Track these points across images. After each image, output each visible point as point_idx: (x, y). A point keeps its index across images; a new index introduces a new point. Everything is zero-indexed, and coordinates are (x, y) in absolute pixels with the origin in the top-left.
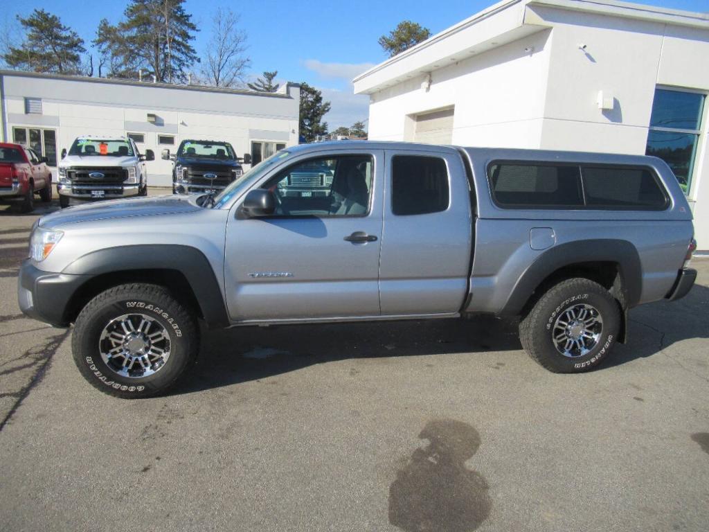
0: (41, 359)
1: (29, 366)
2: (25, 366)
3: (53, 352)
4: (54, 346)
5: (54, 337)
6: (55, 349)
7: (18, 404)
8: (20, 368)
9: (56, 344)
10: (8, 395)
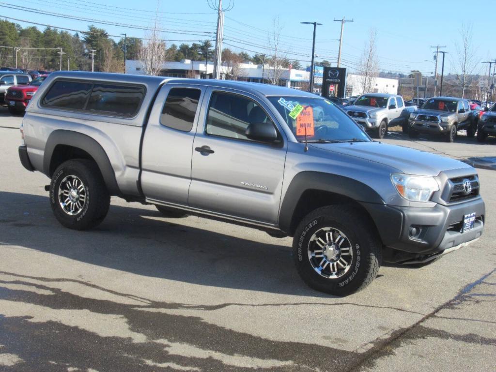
0: (466, 297)
1: (475, 295)
2: (478, 295)
3: (456, 298)
4: (455, 302)
5: (453, 308)
6: (454, 300)
7: (483, 278)
8: (483, 295)
9: (452, 302)
10: (489, 284)
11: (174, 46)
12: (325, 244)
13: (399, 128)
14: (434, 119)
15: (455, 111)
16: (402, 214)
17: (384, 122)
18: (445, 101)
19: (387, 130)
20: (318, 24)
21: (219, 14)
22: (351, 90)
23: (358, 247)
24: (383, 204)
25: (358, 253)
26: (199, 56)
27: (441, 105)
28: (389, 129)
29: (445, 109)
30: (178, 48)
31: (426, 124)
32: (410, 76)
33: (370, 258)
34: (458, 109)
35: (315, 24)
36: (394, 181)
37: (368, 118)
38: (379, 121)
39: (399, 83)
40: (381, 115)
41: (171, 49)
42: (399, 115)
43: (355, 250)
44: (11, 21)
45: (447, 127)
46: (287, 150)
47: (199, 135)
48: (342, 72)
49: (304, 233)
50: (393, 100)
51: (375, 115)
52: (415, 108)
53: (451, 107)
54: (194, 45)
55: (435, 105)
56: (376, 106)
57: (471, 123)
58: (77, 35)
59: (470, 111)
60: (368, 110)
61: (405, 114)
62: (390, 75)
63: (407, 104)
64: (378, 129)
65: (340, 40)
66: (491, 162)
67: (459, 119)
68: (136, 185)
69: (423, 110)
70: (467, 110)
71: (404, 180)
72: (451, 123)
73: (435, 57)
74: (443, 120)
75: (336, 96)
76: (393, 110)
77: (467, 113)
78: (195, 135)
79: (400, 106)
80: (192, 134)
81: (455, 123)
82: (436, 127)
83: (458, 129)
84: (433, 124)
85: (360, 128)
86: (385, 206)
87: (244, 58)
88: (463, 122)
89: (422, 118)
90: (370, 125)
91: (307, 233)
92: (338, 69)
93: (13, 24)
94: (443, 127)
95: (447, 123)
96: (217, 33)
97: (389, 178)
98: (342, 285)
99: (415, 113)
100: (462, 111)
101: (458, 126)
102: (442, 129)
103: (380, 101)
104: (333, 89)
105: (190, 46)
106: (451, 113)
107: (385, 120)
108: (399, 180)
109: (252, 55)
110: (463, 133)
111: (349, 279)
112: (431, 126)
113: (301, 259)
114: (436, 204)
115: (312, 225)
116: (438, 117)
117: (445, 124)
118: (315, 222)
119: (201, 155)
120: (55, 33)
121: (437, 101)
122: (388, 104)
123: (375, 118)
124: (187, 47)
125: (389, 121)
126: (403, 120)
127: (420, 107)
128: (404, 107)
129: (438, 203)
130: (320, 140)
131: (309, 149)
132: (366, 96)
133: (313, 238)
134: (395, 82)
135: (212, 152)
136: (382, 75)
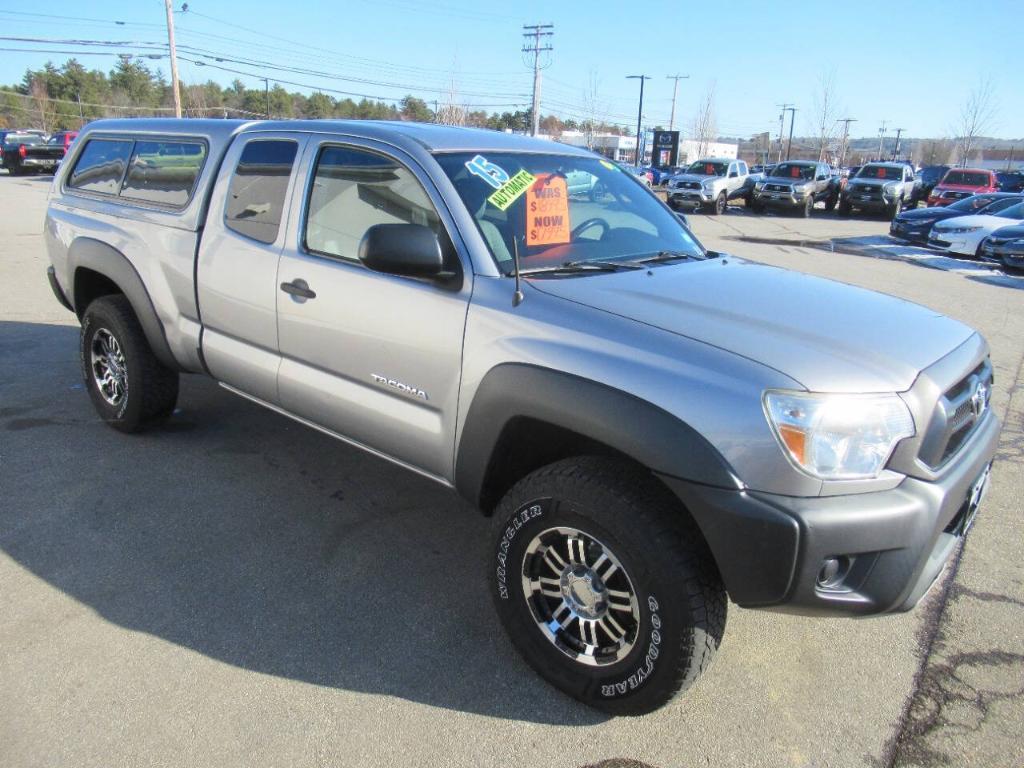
0: (944, 672)
1: (962, 658)
3: (919, 684)
11: (496, 115)
12: (566, 565)
13: (742, 201)
14: (786, 189)
15: (813, 178)
16: (796, 525)
17: (723, 195)
18: (800, 166)
19: (726, 204)
20: (647, 78)
21: (535, 72)
22: (686, 156)
23: (654, 606)
24: (735, 488)
25: (656, 622)
26: (523, 125)
27: (795, 171)
28: (729, 203)
29: (800, 176)
30: (500, 117)
31: (776, 196)
32: (752, 140)
33: (690, 642)
34: (817, 175)
35: (642, 78)
36: (774, 413)
37: (703, 190)
38: (716, 194)
39: (739, 148)
40: (718, 186)
41: (493, 118)
42: (741, 186)
43: (646, 612)
44: (324, 93)
45: (802, 198)
46: (470, 299)
47: (289, 253)
48: (674, 137)
49: (511, 532)
50: (734, 166)
51: (712, 186)
52: (762, 175)
53: (807, 173)
54: (518, 113)
55: (788, 171)
56: (713, 174)
57: (831, 193)
58: (394, 106)
59: (831, 178)
60: (703, 179)
61: (749, 184)
62: (728, 141)
63: (751, 172)
64: (715, 203)
65: (674, 100)
66: (861, 245)
67: (817, 188)
68: (196, 355)
69: (771, 178)
70: (828, 176)
71: (809, 413)
72: (808, 194)
73: (781, 117)
74: (797, 190)
75: (668, 163)
76: (734, 179)
77: (827, 180)
78: (282, 252)
79: (743, 173)
80: (275, 251)
81: (813, 194)
82: (788, 199)
83: (816, 200)
84: (784, 194)
85: (680, 223)
86: (743, 494)
87: (570, 125)
88: (822, 192)
89: (770, 188)
90: (705, 198)
91: (519, 533)
92: (671, 133)
93: (327, 97)
94: (797, 199)
95: (802, 193)
96: (534, 96)
97: (756, 404)
98: (608, 694)
99: (762, 182)
100: (821, 178)
101: (815, 197)
102: (795, 201)
103: (718, 169)
104: (664, 158)
105: (513, 114)
106: (807, 181)
107: (724, 191)
108: (792, 413)
109: (579, 123)
110: (821, 205)
111: (628, 684)
112: (782, 199)
113: (504, 593)
114: (903, 476)
115: (529, 514)
116: (792, 186)
117: (799, 196)
118: (537, 510)
119: (292, 301)
120: (371, 105)
121: (790, 167)
122: (729, 172)
123: (711, 190)
124: (509, 115)
125: (729, 193)
126: (747, 191)
127: (768, 173)
128: (748, 175)
129: (908, 476)
130: (566, 265)
131: (525, 296)
132: (701, 162)
133: (533, 546)
134: (734, 148)
135: (312, 295)
136: (720, 140)
